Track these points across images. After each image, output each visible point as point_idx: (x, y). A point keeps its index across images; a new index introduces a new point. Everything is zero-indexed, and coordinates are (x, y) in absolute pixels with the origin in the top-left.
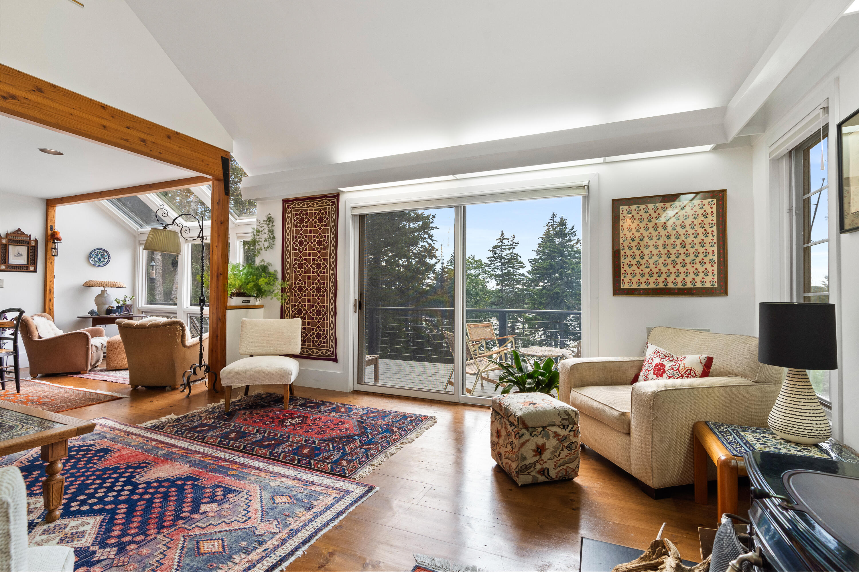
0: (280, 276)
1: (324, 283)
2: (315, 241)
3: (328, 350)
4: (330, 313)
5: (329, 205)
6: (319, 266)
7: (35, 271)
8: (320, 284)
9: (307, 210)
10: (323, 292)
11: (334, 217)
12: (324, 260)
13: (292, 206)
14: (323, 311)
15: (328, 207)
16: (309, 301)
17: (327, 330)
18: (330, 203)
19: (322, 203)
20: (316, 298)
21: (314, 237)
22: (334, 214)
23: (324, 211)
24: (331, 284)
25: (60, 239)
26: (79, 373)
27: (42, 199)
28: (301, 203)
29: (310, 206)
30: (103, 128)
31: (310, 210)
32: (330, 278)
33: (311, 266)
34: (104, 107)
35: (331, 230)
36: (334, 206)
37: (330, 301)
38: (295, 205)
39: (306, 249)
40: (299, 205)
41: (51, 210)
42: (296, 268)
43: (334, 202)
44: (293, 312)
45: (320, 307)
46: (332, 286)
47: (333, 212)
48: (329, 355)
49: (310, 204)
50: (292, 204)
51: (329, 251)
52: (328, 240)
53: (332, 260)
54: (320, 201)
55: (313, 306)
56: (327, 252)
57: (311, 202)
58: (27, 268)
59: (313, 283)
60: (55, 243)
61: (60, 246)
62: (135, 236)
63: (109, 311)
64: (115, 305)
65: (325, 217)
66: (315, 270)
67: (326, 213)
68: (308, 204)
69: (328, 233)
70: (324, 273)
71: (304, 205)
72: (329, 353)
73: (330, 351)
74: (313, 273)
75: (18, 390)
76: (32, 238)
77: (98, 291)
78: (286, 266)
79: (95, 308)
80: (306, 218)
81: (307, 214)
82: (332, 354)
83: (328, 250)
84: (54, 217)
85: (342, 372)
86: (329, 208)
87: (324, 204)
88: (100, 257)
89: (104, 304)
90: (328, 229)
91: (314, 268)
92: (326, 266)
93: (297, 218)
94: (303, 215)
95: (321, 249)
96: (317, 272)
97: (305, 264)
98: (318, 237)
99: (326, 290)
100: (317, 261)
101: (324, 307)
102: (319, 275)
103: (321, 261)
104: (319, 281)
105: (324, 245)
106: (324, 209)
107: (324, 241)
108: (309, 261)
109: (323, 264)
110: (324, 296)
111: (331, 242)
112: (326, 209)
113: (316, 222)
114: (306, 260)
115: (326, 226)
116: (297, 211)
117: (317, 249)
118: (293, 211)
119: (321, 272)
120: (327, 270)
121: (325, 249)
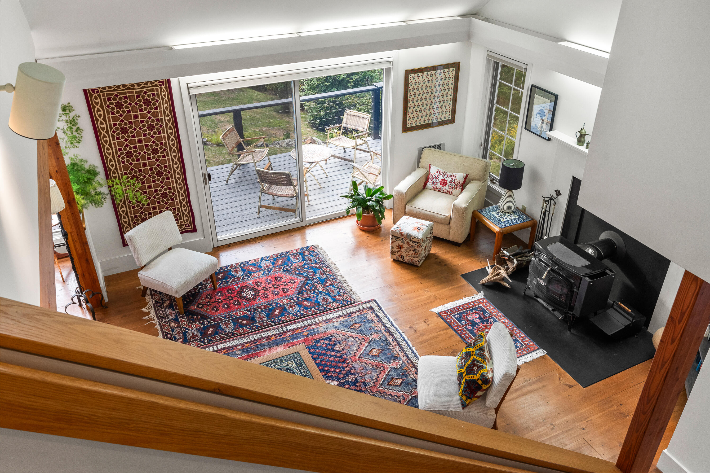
0: (100, 168)
1: (166, 167)
2: (144, 126)
3: (183, 225)
4: (179, 193)
5: (156, 86)
6: (155, 151)
8: (161, 168)
10: (166, 175)
11: (166, 98)
12: (162, 144)
13: (99, 89)
14: (170, 192)
15: (155, 88)
16: (150, 187)
17: (178, 208)
18: (157, 83)
19: (147, 84)
20: (159, 182)
21: (142, 122)
22: (165, 95)
23: (150, 93)
24: (175, 166)
29: (129, 89)
32: (173, 161)
33: (145, 153)
35: (165, 112)
36: (163, 87)
37: (177, 182)
38: (104, 89)
39: (133, 136)
40: (110, 88)
42: (123, 158)
43: (163, 82)
45: (166, 189)
46: (177, 168)
47: (163, 94)
48: (184, 229)
49: (128, 85)
51: (166, 134)
52: (162, 122)
53: (171, 143)
55: (156, 191)
56: (164, 136)
59: (151, 169)
65: (153, 99)
66: (151, 156)
67: (154, 95)
68: (124, 86)
69: (161, 116)
70: (164, 156)
71: (118, 87)
72: (184, 227)
73: (186, 225)
74: (149, 159)
78: (107, 158)
80: (125, 102)
81: (125, 97)
83: (164, 133)
85: (202, 238)
86: (157, 90)
87: (149, 85)
90: (161, 112)
91: (149, 154)
92: (165, 150)
93: (112, 103)
94: (121, 99)
95: (155, 133)
96: (154, 157)
97: (135, 151)
98: (147, 122)
99: (169, 172)
100: (151, 146)
101: (170, 188)
102: (157, 160)
103: (157, 145)
104: (158, 165)
105: (158, 129)
106: (150, 91)
107: (157, 124)
108: (141, 148)
109: (161, 148)
110: (168, 179)
111: (167, 125)
112: (153, 90)
113: (141, 106)
114: (135, 147)
115: (156, 108)
116: (108, 95)
117: (149, 134)
118: (103, 95)
119: (159, 157)
120: (167, 153)
121: (160, 133)
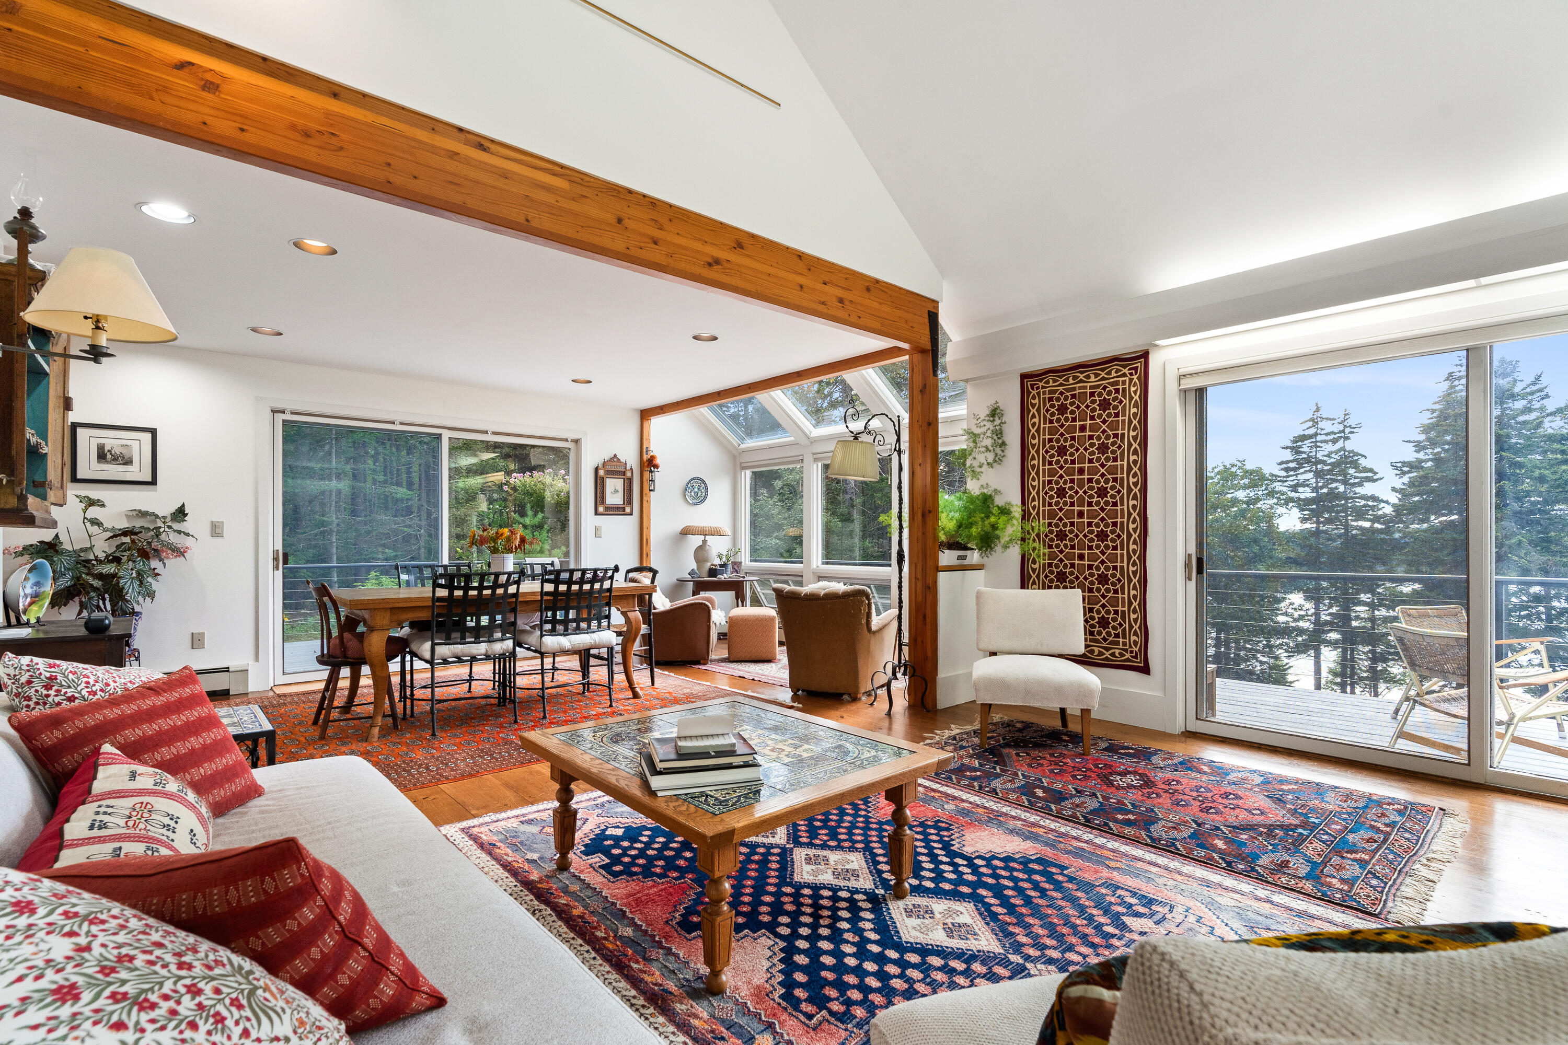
0: (1017, 511)
1: (1115, 524)
2: (1092, 445)
3: (1126, 650)
4: (1130, 580)
5: (1124, 375)
6: (1102, 492)
7: (631, 514)
8: (1106, 526)
9: (1074, 389)
10: (1113, 540)
11: (1136, 398)
12: (1115, 480)
13: (1041, 384)
14: (1114, 576)
15: (1121, 379)
16: (1081, 557)
17: (1123, 612)
18: (1126, 371)
19: (1109, 373)
20: (1098, 552)
21: (1091, 437)
22: (1135, 392)
23: (1111, 388)
24: (1131, 526)
25: (656, 466)
26: (698, 663)
27: (636, 410)
28: (1061, 377)
29: (1081, 381)
30: (799, 288)
31: (1080, 388)
32: (1130, 514)
33: (1085, 492)
34: (800, 256)
35: (1130, 422)
36: (1135, 377)
37: (1129, 558)
38: (1048, 382)
39: (1073, 462)
40: (1055, 381)
41: (646, 424)
42: (1051, 497)
43: (1136, 369)
44: (1046, 576)
45: (1107, 568)
46: (1135, 530)
47: (1133, 389)
48: (1128, 660)
49: (1081, 376)
50: (1041, 381)
51: (1125, 463)
52: (1122, 441)
53: (1132, 480)
54: (1102, 370)
55: (1090, 567)
56: (1122, 466)
57: (1082, 373)
58: (624, 509)
59: (1090, 524)
60: (651, 472)
61: (658, 475)
62: (734, 457)
63: (713, 572)
64: (717, 561)
65: (1115, 399)
66: (1095, 500)
67: (1117, 391)
68: (1075, 378)
69: (1123, 429)
70: (1115, 504)
71: (1067, 380)
72: (1128, 656)
73: (1132, 652)
74: (1090, 504)
75: (653, 684)
76: (628, 467)
77: (697, 540)
78: (1030, 493)
79: (694, 566)
80: (1072, 404)
81: (1073, 396)
82: (1136, 657)
83: (1122, 460)
84: (649, 435)
85: (1160, 694)
86: (1124, 382)
87: (1113, 374)
88: (696, 490)
89: (706, 561)
90: (1123, 421)
91: (1091, 497)
92: (1119, 492)
93: (1053, 406)
94: (1066, 398)
95: (1107, 459)
96: (1098, 503)
97: (1071, 488)
98: (1099, 438)
99: (1119, 536)
100: (1098, 482)
101: (1115, 568)
102: (1102, 509)
103: (1107, 481)
104: (1102, 519)
105: (1113, 452)
106: (1112, 384)
107: (1113, 444)
108: (1081, 484)
109: (1113, 488)
110: (1115, 548)
111: (1130, 445)
112: (1117, 383)
113: (1094, 410)
114: (1072, 481)
115: (1117, 415)
116: (1051, 392)
117: (1098, 459)
118: (1044, 393)
119: (1107, 503)
120: (1122, 498)
121: (1115, 460)
